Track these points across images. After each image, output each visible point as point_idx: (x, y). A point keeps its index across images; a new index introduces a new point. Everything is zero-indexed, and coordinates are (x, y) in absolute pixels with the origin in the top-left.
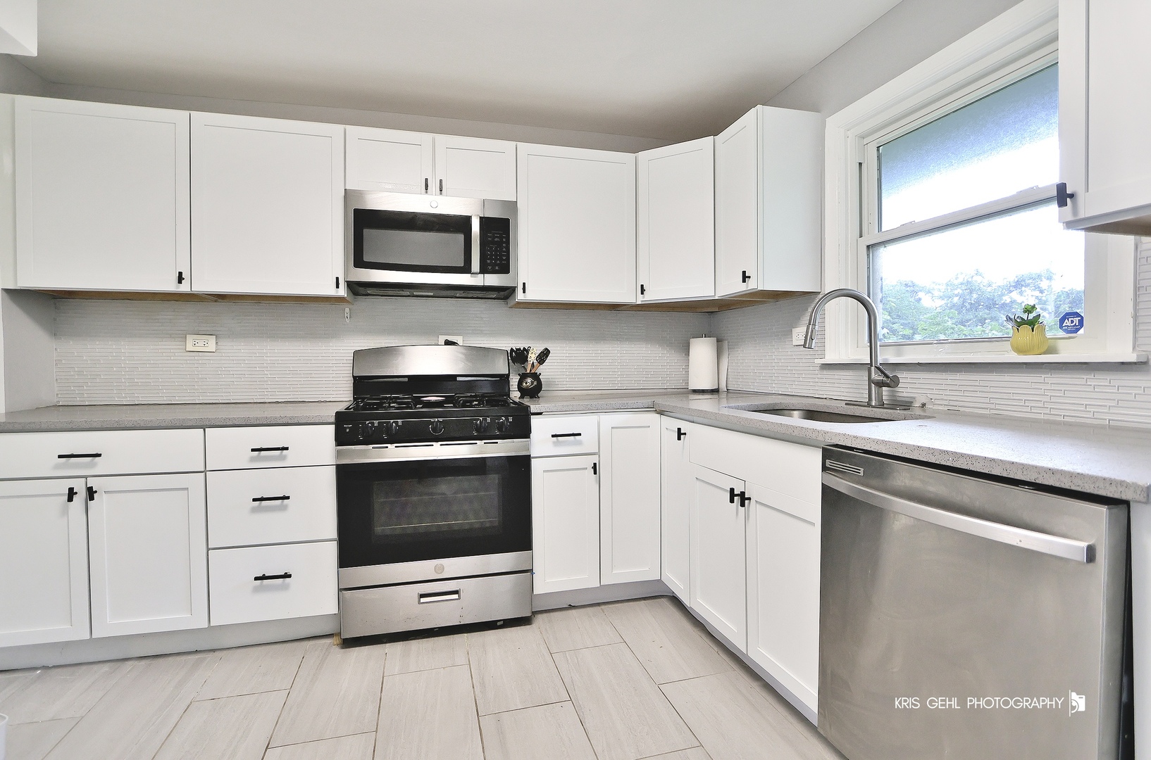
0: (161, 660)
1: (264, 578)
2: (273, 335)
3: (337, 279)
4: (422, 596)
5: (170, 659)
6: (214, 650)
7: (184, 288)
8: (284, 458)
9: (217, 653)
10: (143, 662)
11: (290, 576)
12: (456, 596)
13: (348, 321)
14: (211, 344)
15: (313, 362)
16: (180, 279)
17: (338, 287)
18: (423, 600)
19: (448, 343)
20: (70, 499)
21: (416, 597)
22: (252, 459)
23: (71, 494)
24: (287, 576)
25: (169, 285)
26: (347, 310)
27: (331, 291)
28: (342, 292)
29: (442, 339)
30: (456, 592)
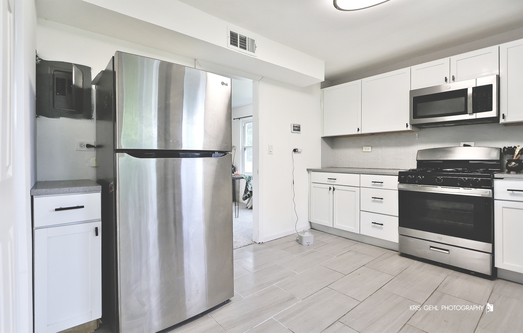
0: (348, 240)
1: (375, 223)
2: (380, 146)
3: (407, 124)
4: (431, 247)
5: (351, 240)
6: (362, 242)
7: (360, 132)
8: (382, 186)
9: (362, 243)
10: (344, 239)
11: (383, 225)
12: (448, 252)
13: (417, 139)
14: (369, 149)
15: (403, 155)
16: (358, 130)
17: (407, 127)
18: (431, 248)
19: (465, 145)
20: (330, 190)
21: (429, 247)
22: (373, 185)
23: (330, 189)
24: (382, 225)
25: (355, 132)
26: (417, 135)
27: (405, 128)
28: (409, 128)
29: (462, 144)
30: (448, 250)
